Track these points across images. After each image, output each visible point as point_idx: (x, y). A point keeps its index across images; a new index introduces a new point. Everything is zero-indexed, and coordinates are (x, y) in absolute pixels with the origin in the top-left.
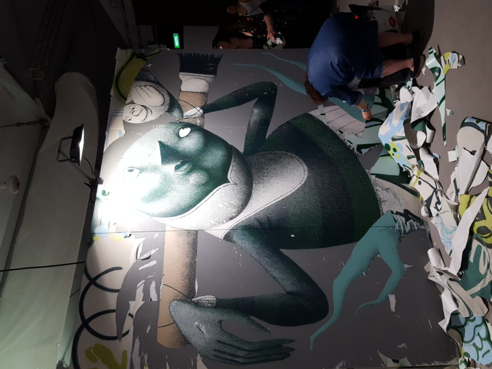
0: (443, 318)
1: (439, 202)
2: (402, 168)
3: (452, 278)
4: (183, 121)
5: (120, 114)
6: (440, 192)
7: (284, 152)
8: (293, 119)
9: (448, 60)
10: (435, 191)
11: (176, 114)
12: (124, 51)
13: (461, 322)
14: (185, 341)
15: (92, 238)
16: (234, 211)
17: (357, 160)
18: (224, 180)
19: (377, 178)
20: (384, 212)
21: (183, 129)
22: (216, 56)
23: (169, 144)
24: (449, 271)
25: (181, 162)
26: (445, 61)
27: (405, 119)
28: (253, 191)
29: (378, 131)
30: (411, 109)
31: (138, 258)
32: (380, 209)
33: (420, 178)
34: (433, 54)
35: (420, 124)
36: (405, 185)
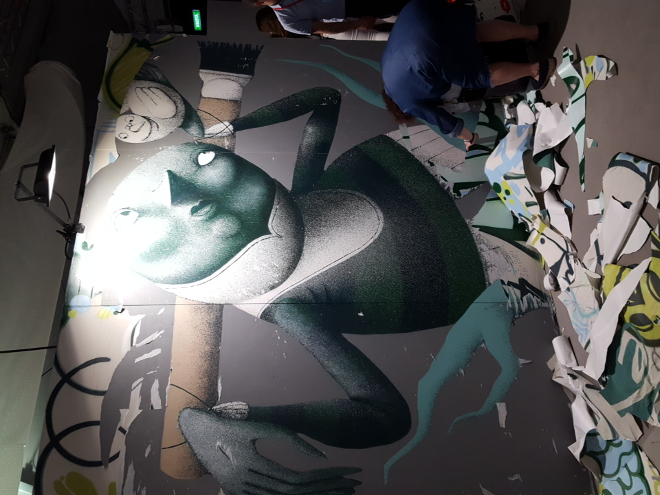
0: (574, 440)
1: (570, 271)
2: (518, 219)
3: (591, 384)
4: (204, 141)
5: (111, 129)
6: (572, 256)
7: (350, 191)
8: (362, 144)
9: (592, 68)
10: (566, 253)
11: (194, 130)
12: (120, 36)
13: (600, 447)
14: (201, 469)
15: (67, 313)
16: (275, 276)
17: (454, 205)
18: (264, 231)
19: (481, 233)
20: (492, 282)
21: (204, 153)
22: (253, 47)
23: (182, 175)
24: (585, 372)
25: (201, 202)
26: (587, 68)
27: (525, 149)
28: (305, 248)
29: (484, 165)
30: (534, 134)
31: (134, 344)
32: (486, 276)
33: (543, 234)
34: (568, 58)
35: (547, 158)
36: (521, 243)
